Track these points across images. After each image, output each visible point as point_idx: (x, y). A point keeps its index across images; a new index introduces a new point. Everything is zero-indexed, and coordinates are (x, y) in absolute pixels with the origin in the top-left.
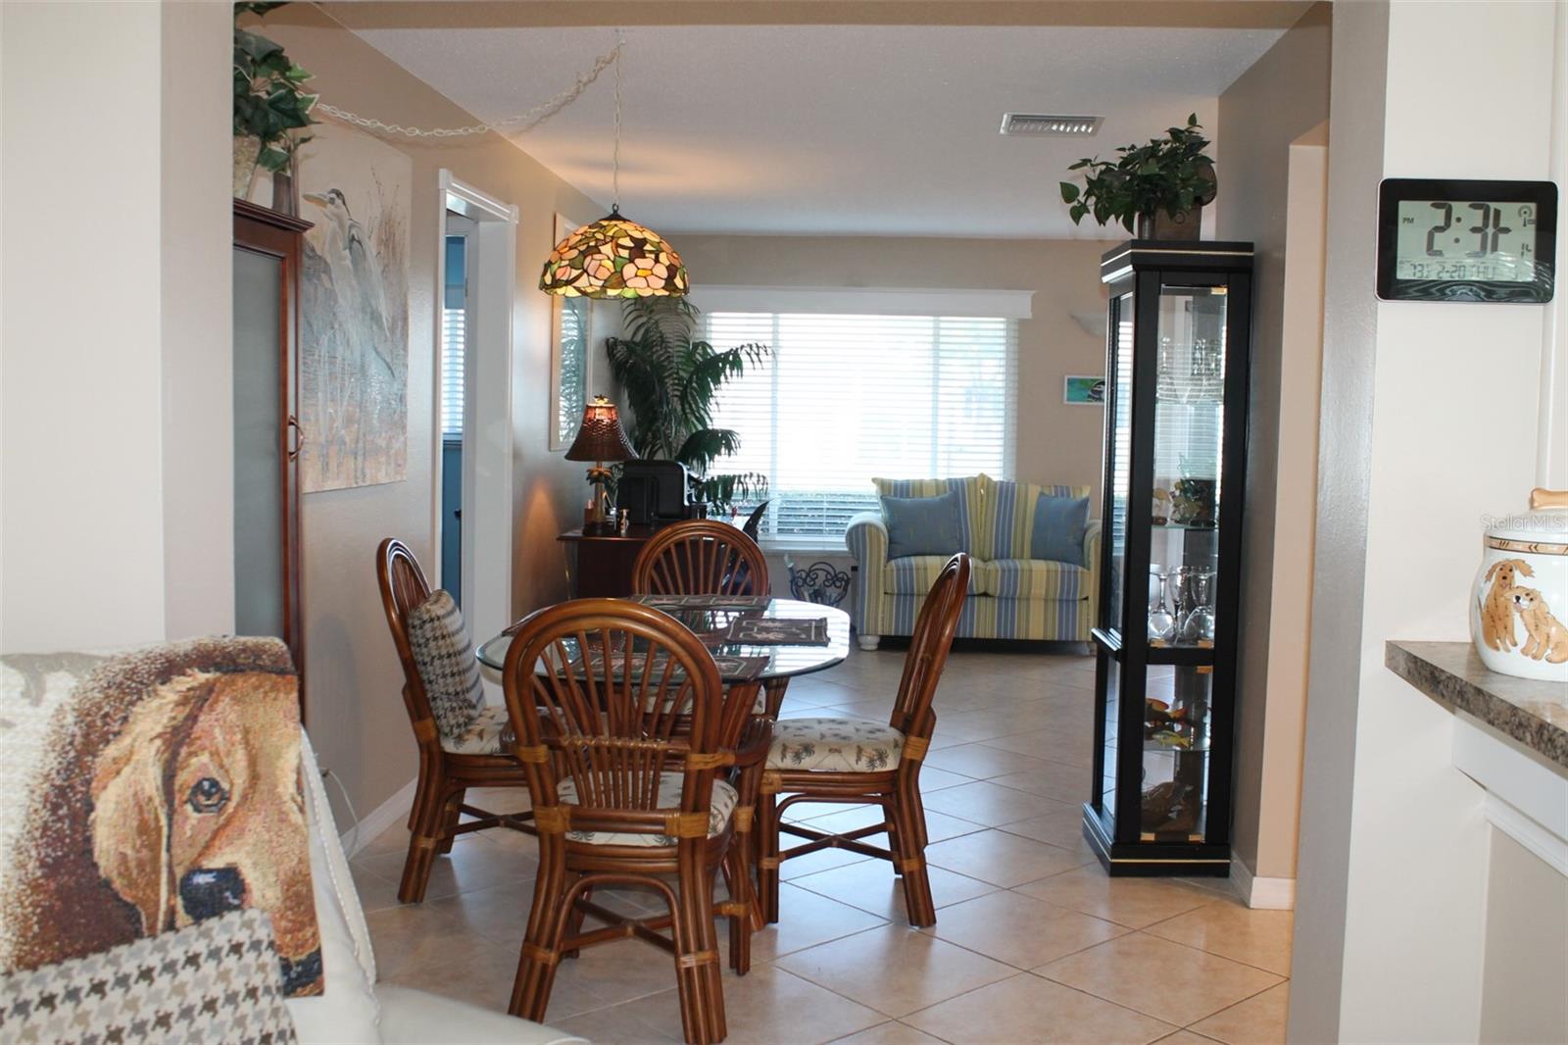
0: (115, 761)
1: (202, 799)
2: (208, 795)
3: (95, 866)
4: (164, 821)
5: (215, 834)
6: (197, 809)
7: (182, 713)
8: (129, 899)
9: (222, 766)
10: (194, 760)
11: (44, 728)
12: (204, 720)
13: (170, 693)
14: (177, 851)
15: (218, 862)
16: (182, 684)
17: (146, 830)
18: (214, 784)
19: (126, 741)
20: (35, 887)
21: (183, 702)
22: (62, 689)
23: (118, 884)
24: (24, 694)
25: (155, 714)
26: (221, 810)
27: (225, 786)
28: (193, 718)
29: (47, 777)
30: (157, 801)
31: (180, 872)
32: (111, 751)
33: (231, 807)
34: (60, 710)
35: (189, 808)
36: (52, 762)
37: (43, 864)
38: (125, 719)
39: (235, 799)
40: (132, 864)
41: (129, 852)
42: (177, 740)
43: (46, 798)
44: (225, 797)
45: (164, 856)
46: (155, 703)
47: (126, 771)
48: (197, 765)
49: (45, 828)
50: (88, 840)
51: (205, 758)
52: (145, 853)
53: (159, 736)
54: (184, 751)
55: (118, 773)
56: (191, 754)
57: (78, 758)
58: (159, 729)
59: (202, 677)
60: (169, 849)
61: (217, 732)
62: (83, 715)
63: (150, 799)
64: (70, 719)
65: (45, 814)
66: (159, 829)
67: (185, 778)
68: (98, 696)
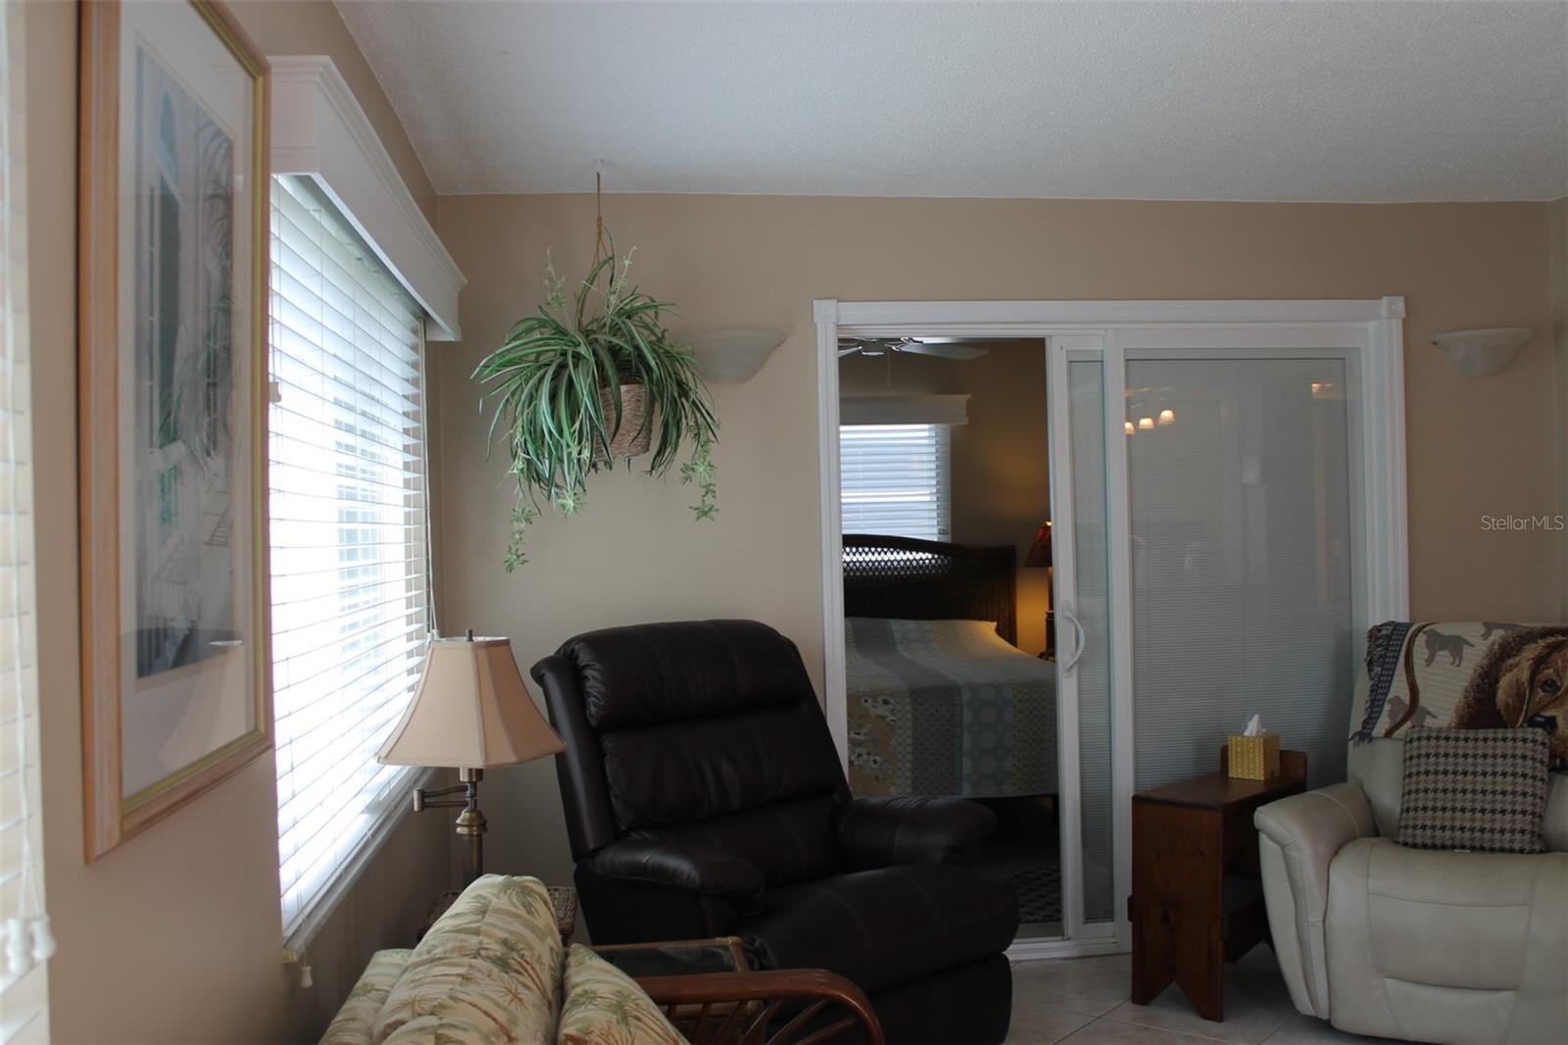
0: (1511, 665)
1: (1547, 688)
2: (1550, 687)
3: (1495, 704)
4: (1527, 693)
5: (1549, 703)
6: (1543, 691)
7: (1546, 651)
8: (1505, 718)
9: (1558, 675)
10: (1545, 671)
11: (1485, 649)
12: (1555, 656)
13: (1542, 643)
14: (1531, 706)
15: (1548, 714)
16: (1550, 640)
17: (1519, 696)
18: (1554, 683)
19: (1517, 659)
20: (1469, 706)
21: (1548, 646)
22: (1498, 635)
23: (1503, 712)
24: (1482, 636)
25: (1531, 652)
26: (1556, 693)
27: (1559, 684)
28: (1549, 654)
29: (1482, 667)
30: (1526, 685)
31: (1530, 714)
32: (1510, 661)
33: (1560, 693)
34: (1493, 643)
35: (1540, 690)
36: (1486, 662)
37: (1475, 699)
38: (1519, 651)
39: (1563, 690)
40: (1511, 707)
41: (1510, 702)
42: (1540, 662)
43: (1480, 675)
44: (1558, 688)
45: (1525, 707)
46: (1534, 646)
47: (1515, 670)
48: (1549, 672)
49: (1478, 685)
50: (1495, 694)
51: (1551, 671)
52: (1517, 704)
53: (1532, 659)
54: (1542, 667)
55: (1511, 670)
56: (1546, 669)
57: (1495, 662)
58: (1533, 656)
59: (1560, 638)
60: (1528, 703)
61: (1560, 661)
62: (1501, 646)
63: (1523, 683)
64: (1496, 647)
65: (1478, 680)
66: (1525, 695)
67: (1540, 677)
68: (1511, 640)
